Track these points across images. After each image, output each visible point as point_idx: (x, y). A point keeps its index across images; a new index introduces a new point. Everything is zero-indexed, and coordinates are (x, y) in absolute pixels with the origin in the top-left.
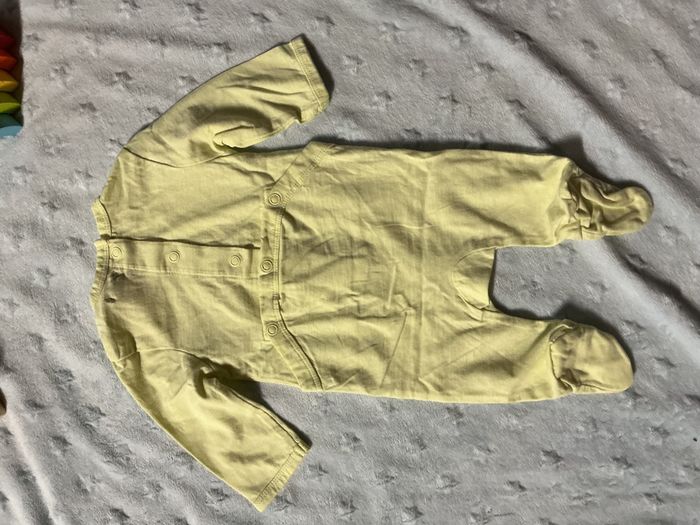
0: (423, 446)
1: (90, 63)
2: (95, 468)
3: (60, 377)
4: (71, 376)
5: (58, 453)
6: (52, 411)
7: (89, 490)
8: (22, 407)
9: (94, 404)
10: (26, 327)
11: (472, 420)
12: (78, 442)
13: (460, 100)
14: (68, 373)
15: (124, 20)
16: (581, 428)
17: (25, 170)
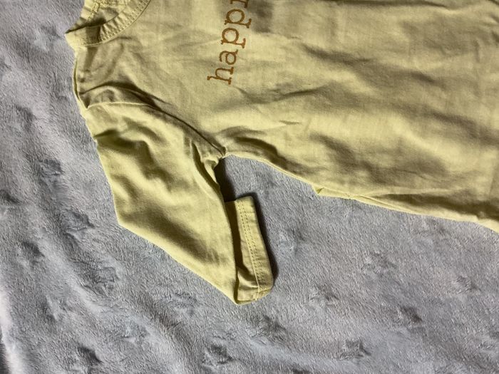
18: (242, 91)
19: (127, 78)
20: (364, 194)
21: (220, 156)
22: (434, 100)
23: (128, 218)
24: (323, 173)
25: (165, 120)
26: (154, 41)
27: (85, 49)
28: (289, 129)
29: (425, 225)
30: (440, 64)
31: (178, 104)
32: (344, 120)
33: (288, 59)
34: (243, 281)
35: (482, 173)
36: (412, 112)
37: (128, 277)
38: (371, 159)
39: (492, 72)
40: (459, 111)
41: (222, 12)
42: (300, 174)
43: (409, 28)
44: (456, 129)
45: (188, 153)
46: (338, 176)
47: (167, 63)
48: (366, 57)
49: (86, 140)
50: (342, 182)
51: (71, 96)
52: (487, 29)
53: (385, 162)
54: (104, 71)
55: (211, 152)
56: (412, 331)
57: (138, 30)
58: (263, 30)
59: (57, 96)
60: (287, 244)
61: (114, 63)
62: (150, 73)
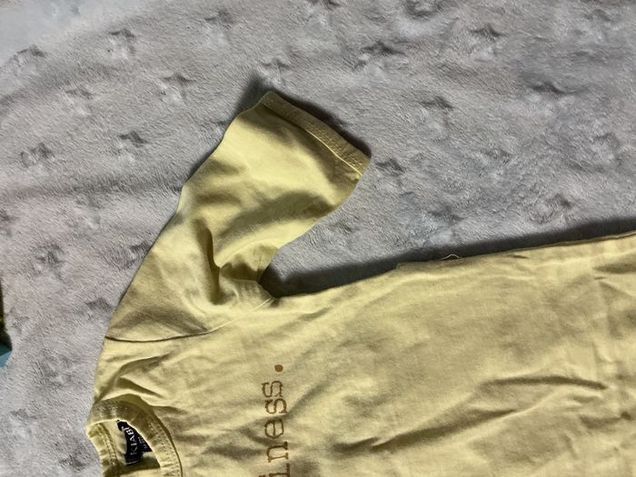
1: (89, 239)
17: (25, 416)
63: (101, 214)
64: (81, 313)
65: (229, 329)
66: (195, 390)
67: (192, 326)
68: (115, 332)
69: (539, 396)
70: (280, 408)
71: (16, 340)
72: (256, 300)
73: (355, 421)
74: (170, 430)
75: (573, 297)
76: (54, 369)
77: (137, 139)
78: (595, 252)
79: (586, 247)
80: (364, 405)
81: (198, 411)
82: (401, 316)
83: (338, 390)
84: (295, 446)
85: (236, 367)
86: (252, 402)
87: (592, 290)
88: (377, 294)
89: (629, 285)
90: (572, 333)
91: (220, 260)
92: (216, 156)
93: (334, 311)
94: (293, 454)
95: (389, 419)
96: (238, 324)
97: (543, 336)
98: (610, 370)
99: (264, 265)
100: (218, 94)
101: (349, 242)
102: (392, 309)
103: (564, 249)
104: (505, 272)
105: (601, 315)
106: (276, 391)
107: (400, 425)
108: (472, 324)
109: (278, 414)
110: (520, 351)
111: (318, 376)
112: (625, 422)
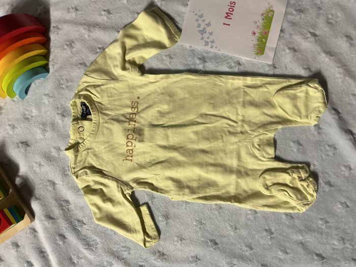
0: (251, 249)
1: (85, 42)
2: (79, 251)
3: (63, 204)
4: (69, 203)
5: (61, 243)
6: (59, 221)
7: (76, 263)
8: (43, 218)
9: (80, 218)
10: (46, 177)
11: (278, 236)
12: (71, 238)
13: (278, 67)
14: (67, 202)
15: (103, 20)
16: (336, 243)
17: (49, 96)
18: (137, 164)
19: (91, 164)
20: (189, 198)
21: (131, 191)
22: (209, 159)
23: (99, 219)
24: (172, 192)
25: (108, 179)
26: (100, 148)
27: (74, 157)
28: (157, 177)
29: (214, 206)
30: (209, 145)
31: (113, 172)
32: (177, 171)
33: (153, 150)
34: (147, 239)
35: (232, 184)
36: (201, 165)
37: (102, 243)
38: (190, 184)
39: (230, 145)
40: (220, 162)
41: (125, 135)
42: (164, 193)
43: (196, 133)
44: (219, 169)
45: (119, 191)
46: (178, 192)
47: (106, 156)
48: (181, 146)
49: (78, 190)
50: (180, 195)
51: (70, 174)
52: (225, 129)
53: (194, 184)
54: (82, 163)
55: (128, 189)
56: (215, 249)
57: (93, 145)
58: (141, 141)
59: (64, 174)
60: (163, 221)
61: (86, 159)
62: (100, 161)
63: (91, 34)
64: (76, 65)
65: (125, 81)
66: (110, 99)
67: (114, 77)
68: (88, 73)
69: (217, 121)
70: (136, 110)
71: (51, 70)
72: (136, 72)
73: (159, 118)
74: (99, 109)
75: (234, 93)
76: (62, 82)
77: (109, 12)
78: (244, 80)
79: (241, 78)
80: (163, 113)
81: (109, 106)
82: (181, 88)
83: (156, 108)
84: (138, 123)
85: (125, 94)
86: (127, 106)
87: (241, 92)
88: (175, 80)
89: (251, 92)
90: (231, 103)
91: (128, 58)
92: (134, 23)
93: (160, 82)
94: (137, 125)
95: (170, 119)
96: (129, 80)
97: (222, 103)
98: (240, 118)
99: (141, 63)
100: (139, 4)
101: (170, 62)
102: (179, 85)
103: (235, 77)
104: (216, 81)
105: (241, 100)
106: (136, 104)
107: (172, 121)
108: (202, 95)
109: (135, 112)
110: (214, 106)
111: (150, 102)
112: (241, 134)
